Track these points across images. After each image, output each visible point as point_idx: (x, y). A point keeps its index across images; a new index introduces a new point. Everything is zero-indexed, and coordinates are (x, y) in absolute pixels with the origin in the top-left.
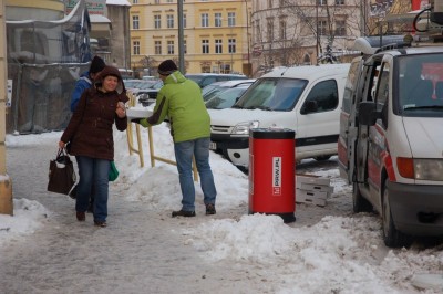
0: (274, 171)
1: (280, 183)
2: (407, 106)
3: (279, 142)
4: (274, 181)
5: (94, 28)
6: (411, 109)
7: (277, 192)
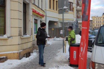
1: (75, 57)
2: (99, 42)
3: (76, 47)
5: (78, 23)
7: (75, 59)
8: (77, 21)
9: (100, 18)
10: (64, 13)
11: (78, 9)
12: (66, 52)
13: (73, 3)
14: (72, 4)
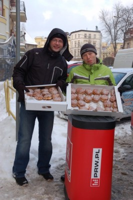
0: (93, 162)
4: (93, 173)
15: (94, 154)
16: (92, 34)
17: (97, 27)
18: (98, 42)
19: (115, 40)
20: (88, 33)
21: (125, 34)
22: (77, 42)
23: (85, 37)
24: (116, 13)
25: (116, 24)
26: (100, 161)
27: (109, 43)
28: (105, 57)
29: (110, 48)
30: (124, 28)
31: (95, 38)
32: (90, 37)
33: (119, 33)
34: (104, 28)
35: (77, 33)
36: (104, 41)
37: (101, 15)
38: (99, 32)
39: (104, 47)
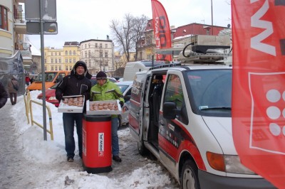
0: (99, 142)
1: (103, 149)
2: (202, 107)
3: (103, 123)
4: (99, 148)
6: (206, 109)
7: (102, 154)
8: (21, 57)
9: (60, 52)
10: (46, 32)
11: (17, 27)
12: (52, 139)
13: (7, 9)
14: (5, 10)
15: (99, 136)
16: (104, 43)
17: (108, 36)
18: (110, 52)
19: (128, 50)
20: (99, 43)
21: (137, 43)
22: (88, 52)
23: (96, 46)
24: (127, 22)
25: (128, 34)
26: (103, 141)
27: (121, 52)
28: (118, 67)
29: (122, 58)
30: (135, 38)
31: (106, 48)
32: (101, 47)
33: (131, 42)
34: (116, 37)
35: (87, 43)
36: (116, 50)
37: (111, 24)
38: (111, 41)
39: (116, 57)
